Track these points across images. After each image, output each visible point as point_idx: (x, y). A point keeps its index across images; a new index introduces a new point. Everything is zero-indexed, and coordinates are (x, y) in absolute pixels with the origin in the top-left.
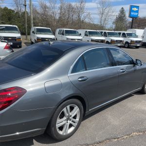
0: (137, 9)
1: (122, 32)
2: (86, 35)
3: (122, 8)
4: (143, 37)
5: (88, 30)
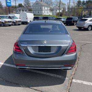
0: (10, 1)
4: (20, 18)
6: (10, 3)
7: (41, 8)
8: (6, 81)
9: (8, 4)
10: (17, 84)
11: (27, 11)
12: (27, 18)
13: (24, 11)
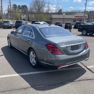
8: (49, 86)
10: (61, 83)
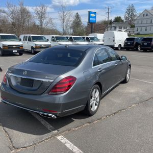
0: (95, 15)
1: (86, 37)
2: (53, 40)
3: (77, 13)
4: (103, 41)
5: (55, 36)
6: (95, 17)
7: (151, 22)
9: (91, 19)
11: (127, 28)
12: (114, 41)
13: (123, 28)
